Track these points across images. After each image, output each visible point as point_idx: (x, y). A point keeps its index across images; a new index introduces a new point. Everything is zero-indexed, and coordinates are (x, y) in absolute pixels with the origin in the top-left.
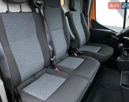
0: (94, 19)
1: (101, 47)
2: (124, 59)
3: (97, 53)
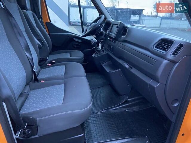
0: (49, 21)
1: (69, 53)
2: (98, 54)
3: (70, 57)
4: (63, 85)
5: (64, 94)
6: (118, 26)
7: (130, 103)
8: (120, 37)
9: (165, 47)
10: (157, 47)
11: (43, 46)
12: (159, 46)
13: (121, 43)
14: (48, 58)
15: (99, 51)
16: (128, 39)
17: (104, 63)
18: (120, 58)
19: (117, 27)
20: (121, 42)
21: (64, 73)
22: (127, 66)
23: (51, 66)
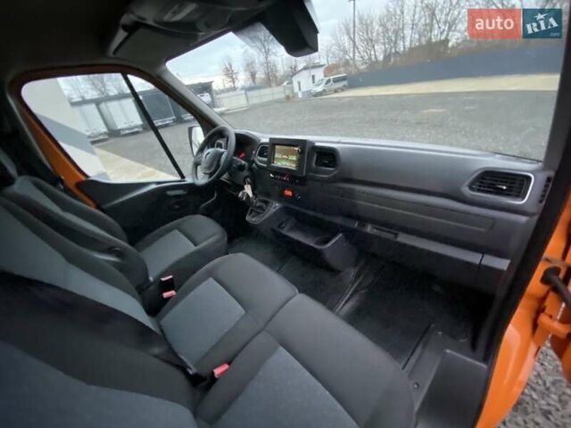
0: (83, 178)
1: (177, 230)
2: (261, 214)
3: (196, 245)
4: (283, 353)
14: (150, 278)
21: (239, 306)
22: (371, 230)
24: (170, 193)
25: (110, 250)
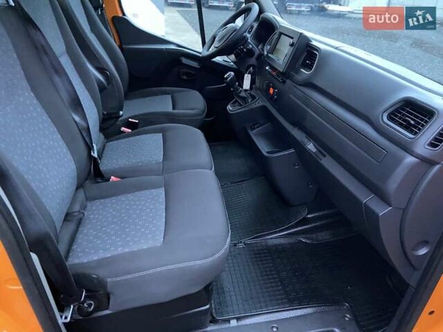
0: (120, 15)
1: (170, 96)
2: (241, 105)
3: (173, 109)
4: (162, 191)
5: (164, 214)
6: (293, 43)
7: (311, 224)
8: (298, 72)
9: (412, 122)
10: (390, 118)
11: (108, 84)
12: (397, 116)
13: (300, 87)
14: (121, 113)
15: (244, 99)
16: (319, 82)
17: (254, 129)
18: (295, 124)
19: (292, 45)
20: (301, 85)
21: (162, 157)
22: (311, 147)
23: (129, 135)
24: (184, 60)
25: (102, 70)
